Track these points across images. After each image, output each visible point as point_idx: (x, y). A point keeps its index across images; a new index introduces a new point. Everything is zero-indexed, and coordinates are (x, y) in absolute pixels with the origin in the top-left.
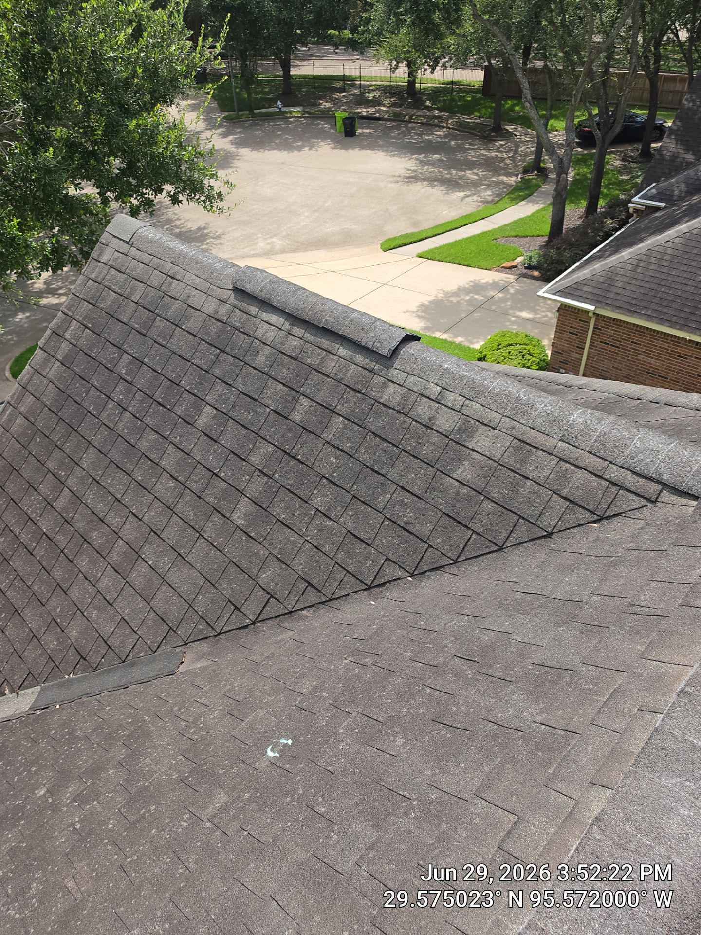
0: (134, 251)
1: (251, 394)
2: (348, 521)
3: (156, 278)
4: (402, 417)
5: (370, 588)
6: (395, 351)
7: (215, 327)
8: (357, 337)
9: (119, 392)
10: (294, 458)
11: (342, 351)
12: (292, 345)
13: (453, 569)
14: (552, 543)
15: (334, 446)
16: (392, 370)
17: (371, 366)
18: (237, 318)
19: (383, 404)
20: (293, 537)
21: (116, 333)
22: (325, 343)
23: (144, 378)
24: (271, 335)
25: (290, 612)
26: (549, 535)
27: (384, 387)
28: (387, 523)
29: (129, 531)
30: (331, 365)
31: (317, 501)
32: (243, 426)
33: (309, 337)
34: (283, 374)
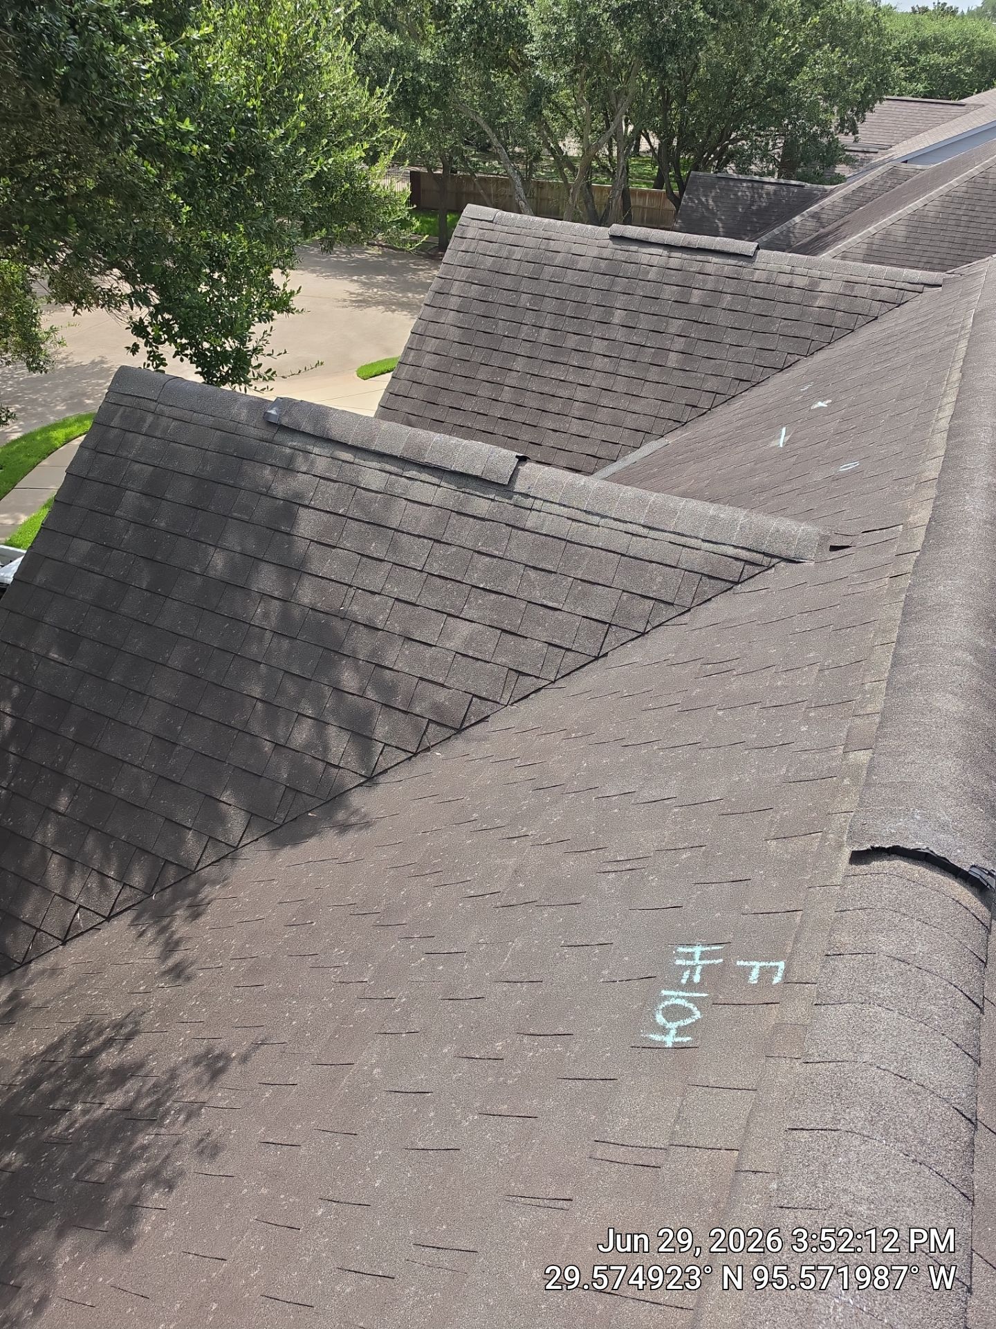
0: (499, 227)
1: (653, 296)
2: (755, 344)
3: (531, 242)
4: (771, 286)
5: (782, 370)
6: (755, 253)
7: (603, 264)
8: (726, 249)
9: (529, 318)
10: (701, 323)
11: (714, 259)
12: (674, 263)
13: (830, 347)
14: (879, 320)
15: (729, 310)
16: (755, 263)
17: (740, 263)
18: (620, 256)
19: (756, 282)
20: (718, 362)
21: (508, 282)
22: (699, 257)
23: (550, 305)
24: (655, 261)
25: (734, 397)
26: (876, 318)
27: (752, 274)
28: (781, 337)
29: (580, 394)
30: (709, 268)
31: (728, 340)
32: (653, 314)
33: (685, 256)
34: (673, 280)
